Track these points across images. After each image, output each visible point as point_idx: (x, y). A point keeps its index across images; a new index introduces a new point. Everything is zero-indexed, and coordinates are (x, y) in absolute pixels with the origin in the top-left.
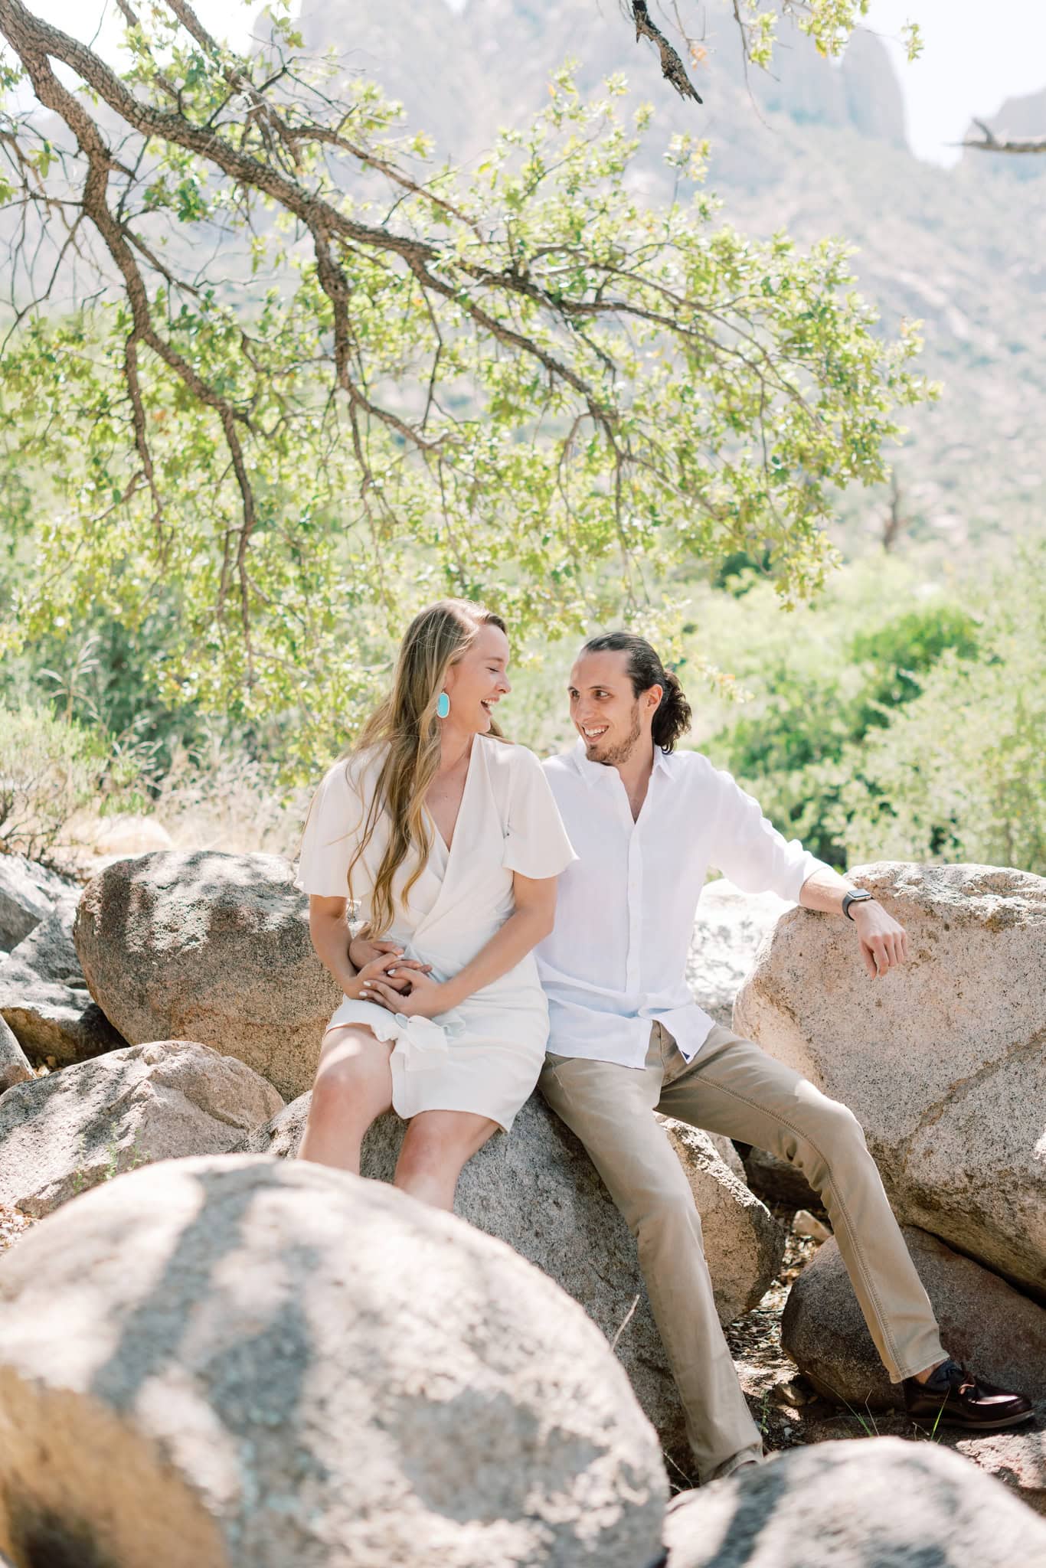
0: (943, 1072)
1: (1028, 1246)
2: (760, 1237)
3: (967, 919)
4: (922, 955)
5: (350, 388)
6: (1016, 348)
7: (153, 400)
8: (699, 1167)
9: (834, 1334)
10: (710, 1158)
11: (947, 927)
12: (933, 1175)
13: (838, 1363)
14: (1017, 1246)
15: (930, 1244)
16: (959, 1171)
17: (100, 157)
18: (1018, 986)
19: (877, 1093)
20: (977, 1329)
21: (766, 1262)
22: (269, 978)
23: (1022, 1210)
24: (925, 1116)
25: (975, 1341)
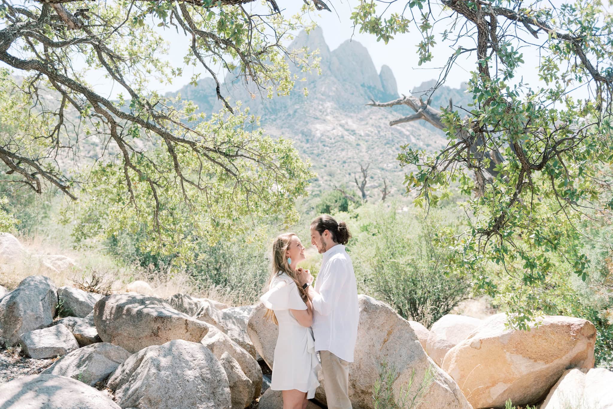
5: (181, 176)
6: (428, 145)
7: (133, 180)
17: (114, 123)
22: (134, 326)
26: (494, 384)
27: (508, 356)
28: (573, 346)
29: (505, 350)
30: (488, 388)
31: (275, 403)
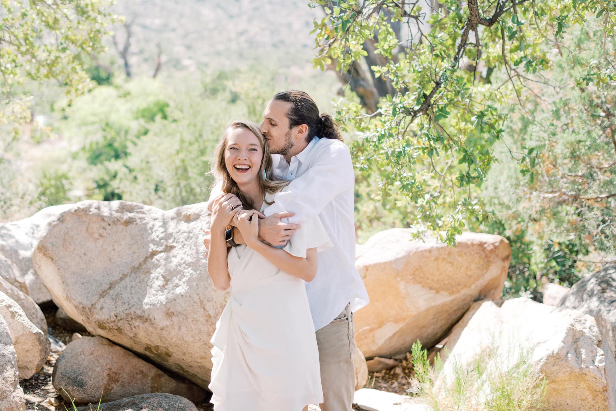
0: (108, 278)
1: (138, 340)
2: (40, 344)
3: (116, 221)
4: (101, 235)
8: (16, 319)
9: (69, 378)
10: (21, 315)
11: (109, 225)
12: (103, 316)
13: (70, 388)
14: (134, 340)
15: (105, 341)
16: (112, 314)
18: (135, 245)
19: (83, 287)
20: (122, 371)
21: (43, 353)
23: (135, 327)
24: (101, 295)
25: (121, 376)
26: (381, 325)
27: (402, 286)
28: (485, 271)
29: (399, 279)
30: (371, 330)
31: (85, 363)
